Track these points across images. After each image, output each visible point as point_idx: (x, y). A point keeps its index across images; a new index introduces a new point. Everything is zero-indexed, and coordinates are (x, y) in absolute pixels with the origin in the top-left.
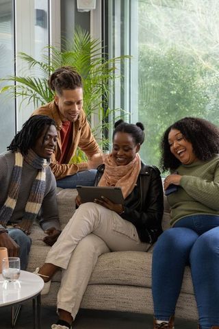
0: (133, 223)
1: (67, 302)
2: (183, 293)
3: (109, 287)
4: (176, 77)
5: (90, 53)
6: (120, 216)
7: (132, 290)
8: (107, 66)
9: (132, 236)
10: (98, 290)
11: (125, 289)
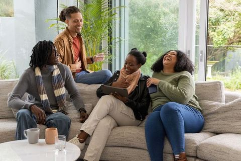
0: (131, 108)
1: (90, 156)
2: (165, 153)
3: (117, 148)
4: (150, 17)
5: (101, 5)
6: (125, 104)
7: (131, 150)
8: (111, 12)
9: (131, 116)
10: (111, 149)
11: (127, 149)
